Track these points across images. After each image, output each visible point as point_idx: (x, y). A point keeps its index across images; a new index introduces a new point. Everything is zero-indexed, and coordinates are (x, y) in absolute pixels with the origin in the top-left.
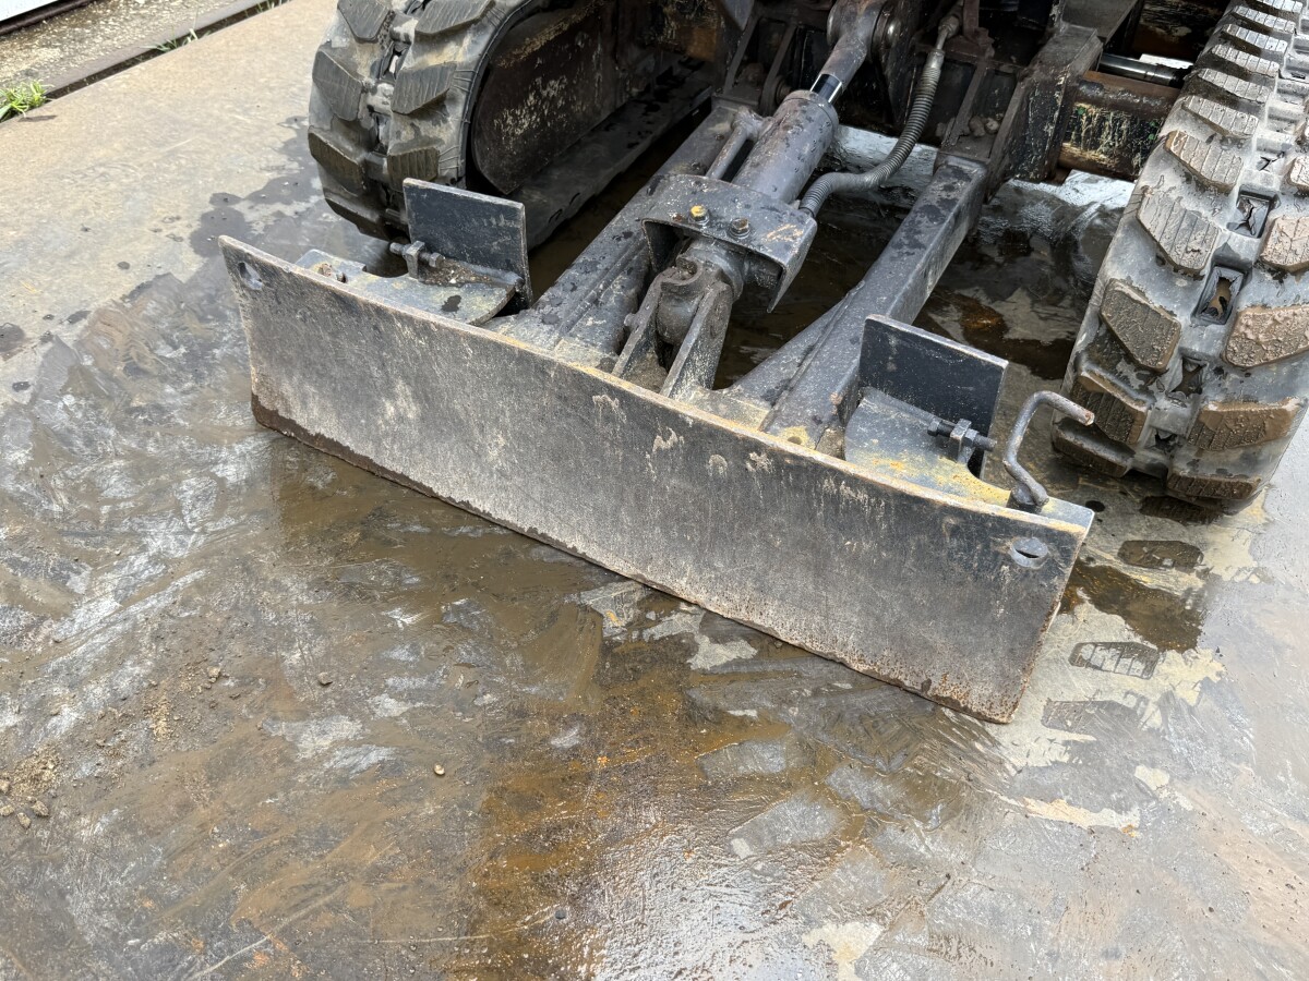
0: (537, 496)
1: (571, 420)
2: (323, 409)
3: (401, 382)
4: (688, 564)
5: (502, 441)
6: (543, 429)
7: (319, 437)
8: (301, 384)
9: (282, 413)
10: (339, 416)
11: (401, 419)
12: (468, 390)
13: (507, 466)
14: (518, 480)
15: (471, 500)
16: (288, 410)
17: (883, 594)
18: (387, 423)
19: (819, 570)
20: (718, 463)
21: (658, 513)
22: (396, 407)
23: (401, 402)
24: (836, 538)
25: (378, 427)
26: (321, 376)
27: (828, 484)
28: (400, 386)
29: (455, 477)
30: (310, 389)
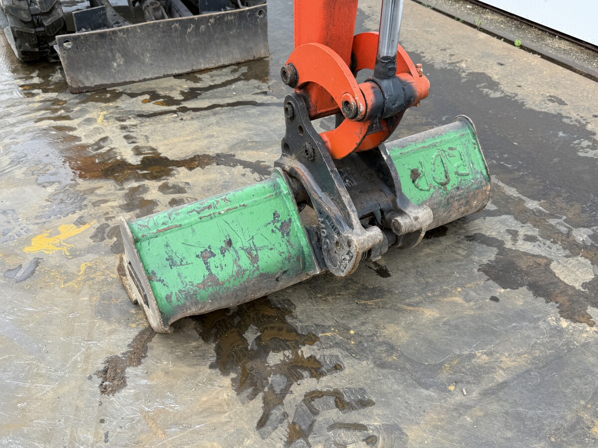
0: (162, 65)
1: (166, 37)
2: (94, 77)
3: (118, 54)
4: (201, 60)
5: (148, 55)
6: (159, 44)
7: (96, 86)
8: (85, 73)
9: (81, 86)
10: (100, 76)
11: (119, 65)
12: (138, 44)
13: (152, 62)
14: (155, 64)
15: (145, 77)
16: (83, 84)
17: (240, 42)
18: (115, 69)
19: (227, 44)
20: (203, 27)
21: (191, 51)
22: (117, 63)
23: (118, 60)
24: (229, 33)
25: (112, 72)
26: (91, 66)
27: (226, 19)
28: (118, 55)
29: (139, 73)
30: (88, 73)
